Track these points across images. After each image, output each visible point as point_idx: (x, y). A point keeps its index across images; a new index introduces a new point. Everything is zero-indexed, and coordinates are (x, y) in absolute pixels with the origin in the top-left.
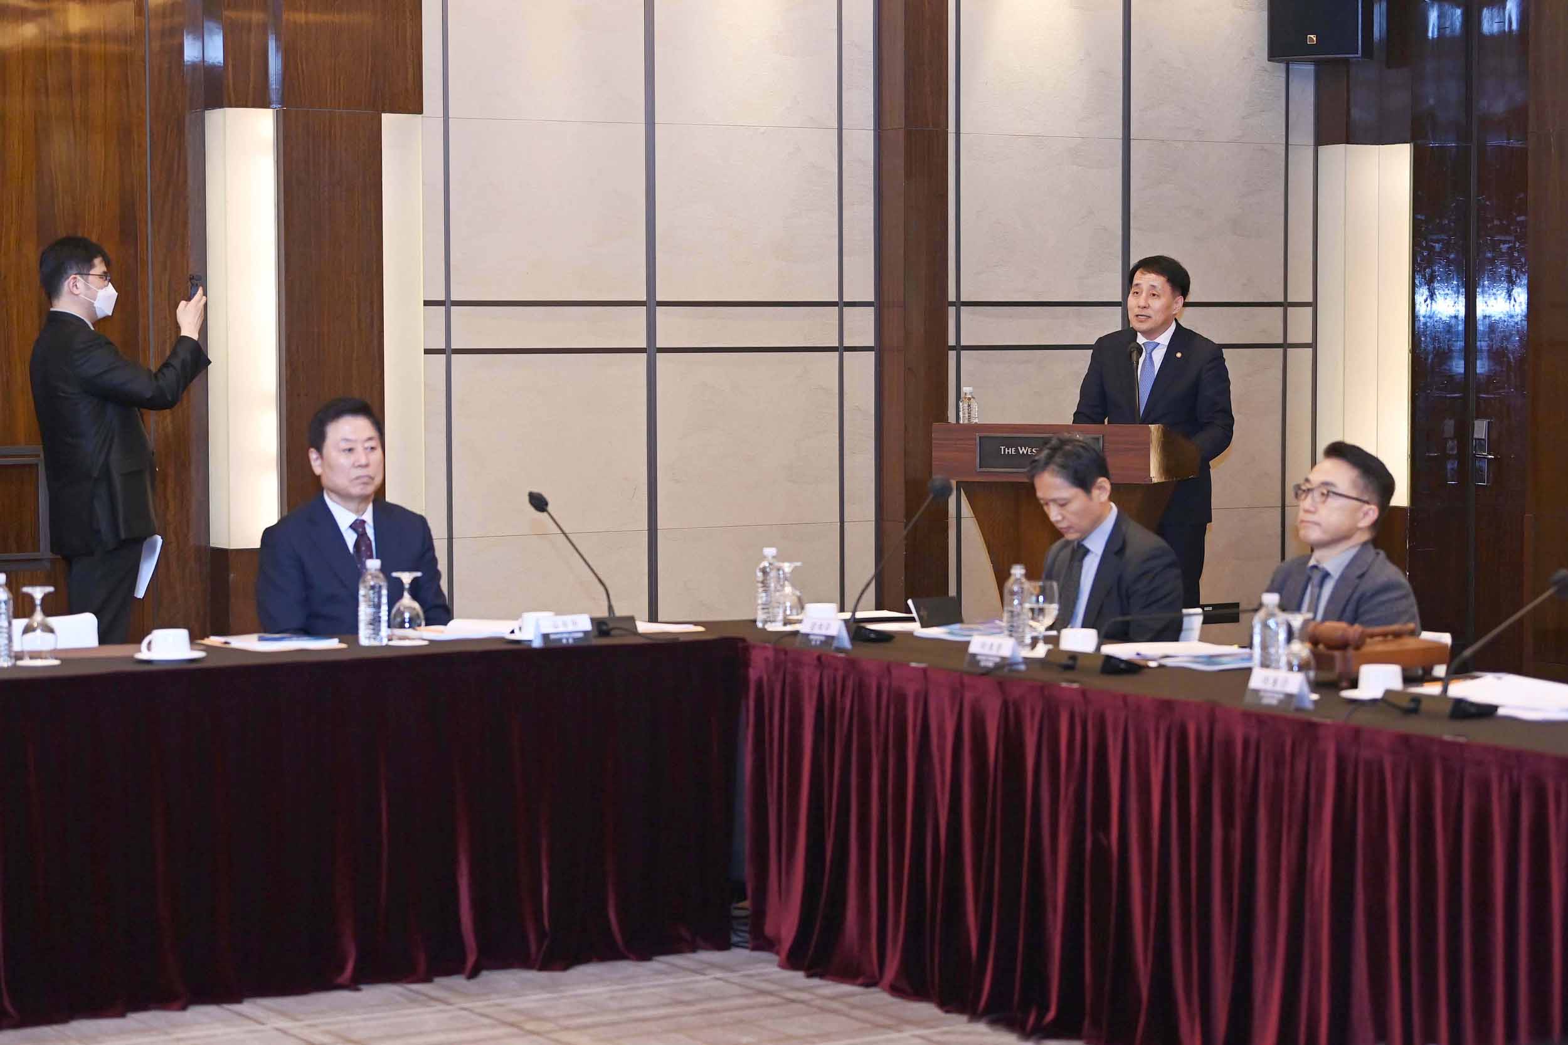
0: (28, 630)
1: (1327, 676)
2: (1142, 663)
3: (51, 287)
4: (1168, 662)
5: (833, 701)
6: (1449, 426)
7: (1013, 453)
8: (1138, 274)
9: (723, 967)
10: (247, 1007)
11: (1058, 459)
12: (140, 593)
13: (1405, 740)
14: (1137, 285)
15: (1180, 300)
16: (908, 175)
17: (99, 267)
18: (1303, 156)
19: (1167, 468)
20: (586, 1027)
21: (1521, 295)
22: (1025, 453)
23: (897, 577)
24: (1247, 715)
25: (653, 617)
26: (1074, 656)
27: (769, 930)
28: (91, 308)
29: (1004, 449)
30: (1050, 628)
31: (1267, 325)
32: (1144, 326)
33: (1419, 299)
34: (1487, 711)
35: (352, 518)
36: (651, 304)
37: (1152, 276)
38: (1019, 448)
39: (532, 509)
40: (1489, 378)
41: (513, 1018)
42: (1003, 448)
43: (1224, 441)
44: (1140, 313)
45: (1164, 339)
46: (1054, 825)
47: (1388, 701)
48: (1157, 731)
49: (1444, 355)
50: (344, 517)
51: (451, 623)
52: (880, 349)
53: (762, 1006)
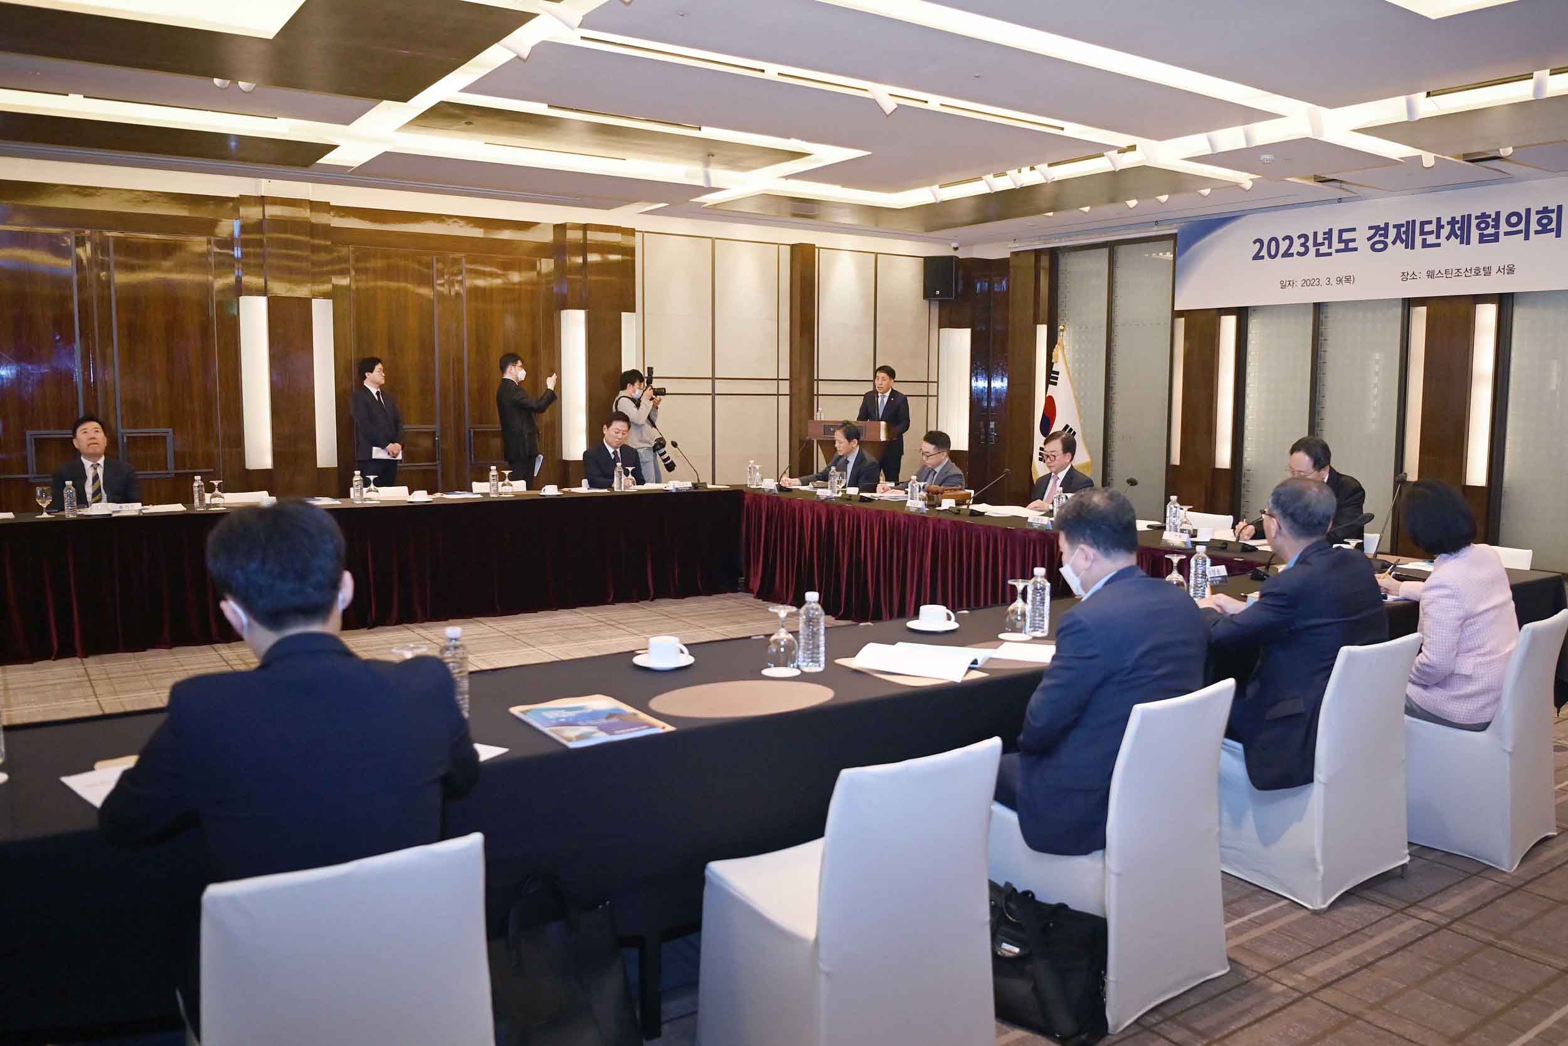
0: (503, 485)
1: (932, 503)
2: (872, 498)
3: (503, 369)
4: (881, 498)
5: (772, 508)
6: (982, 423)
8: (878, 373)
9: (736, 598)
10: (577, 610)
11: (844, 428)
12: (535, 475)
13: (954, 522)
14: (878, 376)
15: (893, 381)
16: (801, 335)
17: (519, 363)
18: (934, 332)
19: (888, 436)
20: (688, 616)
21: (1006, 380)
23: (796, 470)
24: (905, 515)
25: (714, 483)
26: (851, 496)
27: (751, 587)
28: (517, 378)
30: (843, 488)
31: (921, 389)
32: (881, 391)
33: (973, 381)
34: (982, 514)
35: (613, 450)
36: (713, 379)
37: (882, 374)
39: (673, 447)
40: (996, 407)
41: (667, 614)
43: (907, 427)
44: (879, 385)
45: (888, 394)
46: (843, 551)
47: (949, 511)
48: (876, 521)
49: (980, 400)
50: (611, 450)
51: (645, 484)
52: (791, 395)
53: (748, 610)
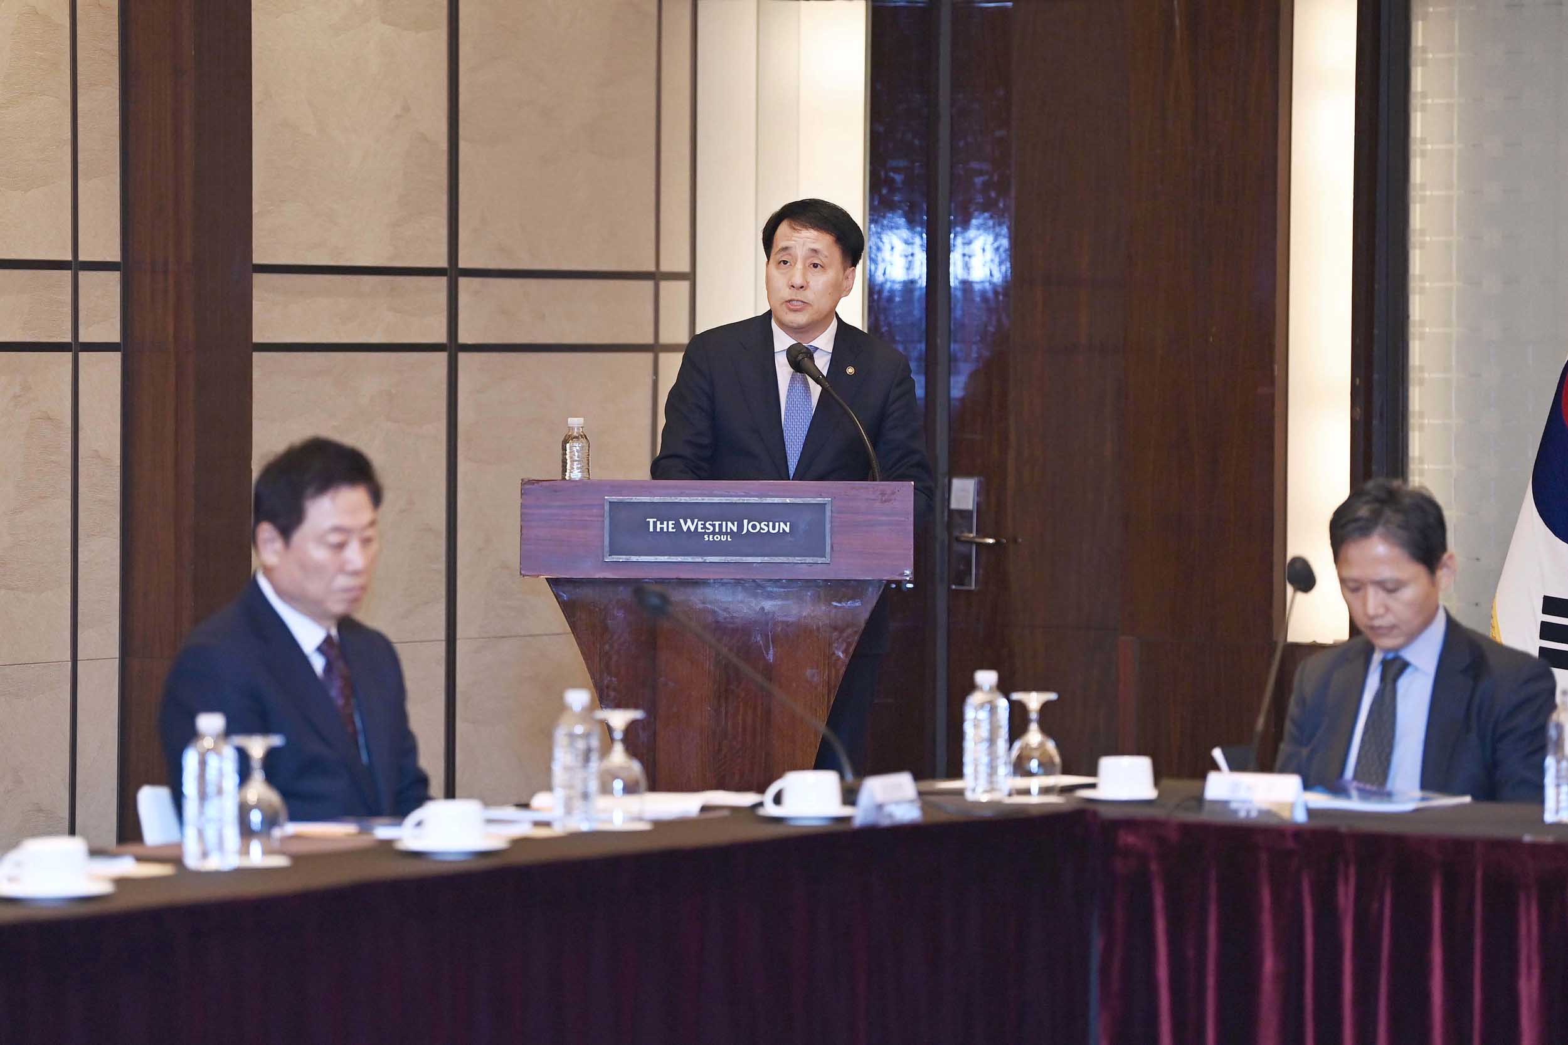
7: (670, 530)
14: (786, 249)
22: (692, 529)
29: (655, 523)
32: (800, 318)
37: (809, 235)
38: (682, 521)
40: (971, 406)
42: (651, 521)
44: (794, 297)
52: (134, 348)
